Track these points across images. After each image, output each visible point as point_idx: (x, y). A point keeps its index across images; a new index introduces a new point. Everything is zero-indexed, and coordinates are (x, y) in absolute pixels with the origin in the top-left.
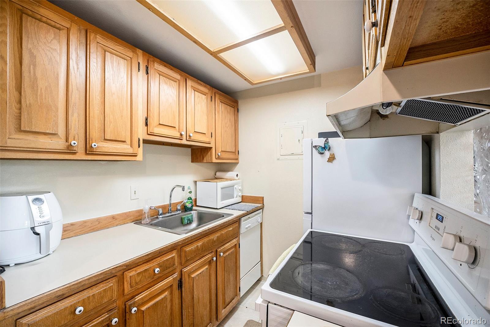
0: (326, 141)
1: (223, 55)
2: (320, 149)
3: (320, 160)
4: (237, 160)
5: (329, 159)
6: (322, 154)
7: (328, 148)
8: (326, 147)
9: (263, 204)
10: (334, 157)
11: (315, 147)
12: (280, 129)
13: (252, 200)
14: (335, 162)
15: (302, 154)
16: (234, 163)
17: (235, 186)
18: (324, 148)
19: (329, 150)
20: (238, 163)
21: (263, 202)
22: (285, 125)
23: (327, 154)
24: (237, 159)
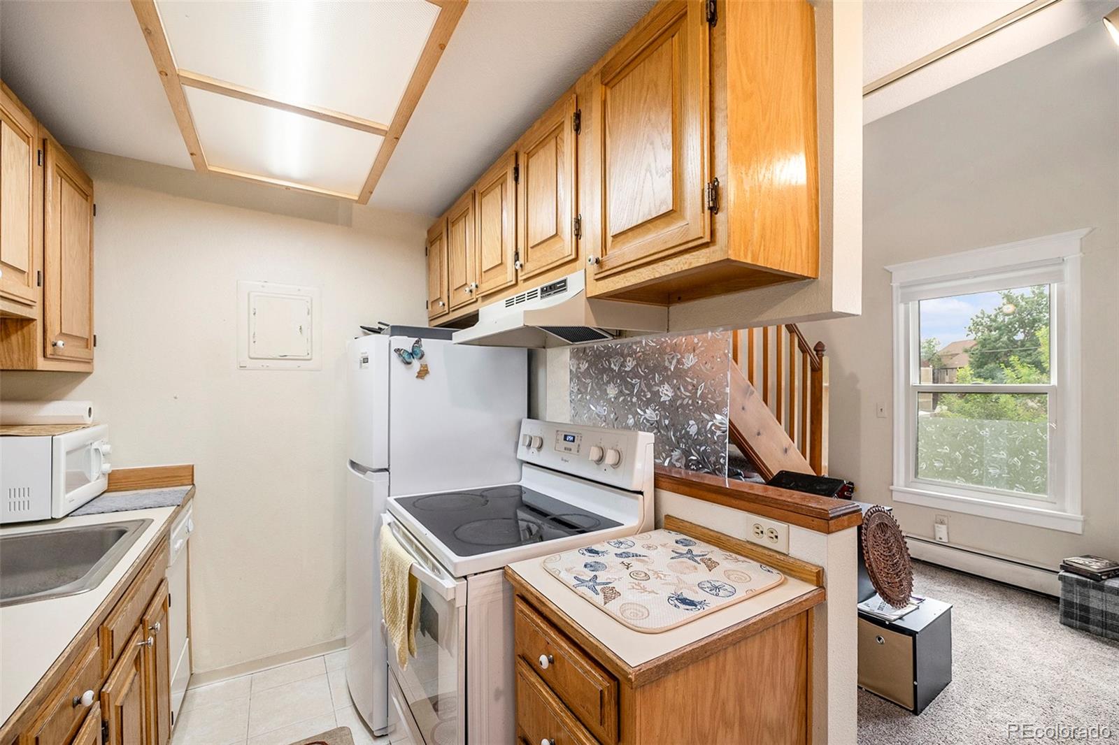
0: (417, 342)
1: (192, 93)
2: (406, 355)
3: (404, 375)
4: (89, 363)
5: (419, 373)
6: (409, 363)
7: (419, 356)
8: (416, 353)
9: (193, 484)
10: (427, 370)
11: (397, 350)
12: (249, 294)
13: (153, 479)
14: (427, 378)
15: (308, 357)
16: (78, 372)
17: (95, 445)
18: (411, 354)
19: (421, 358)
20: (88, 374)
21: (193, 480)
22: (263, 286)
23: (416, 365)
24: (89, 361)
